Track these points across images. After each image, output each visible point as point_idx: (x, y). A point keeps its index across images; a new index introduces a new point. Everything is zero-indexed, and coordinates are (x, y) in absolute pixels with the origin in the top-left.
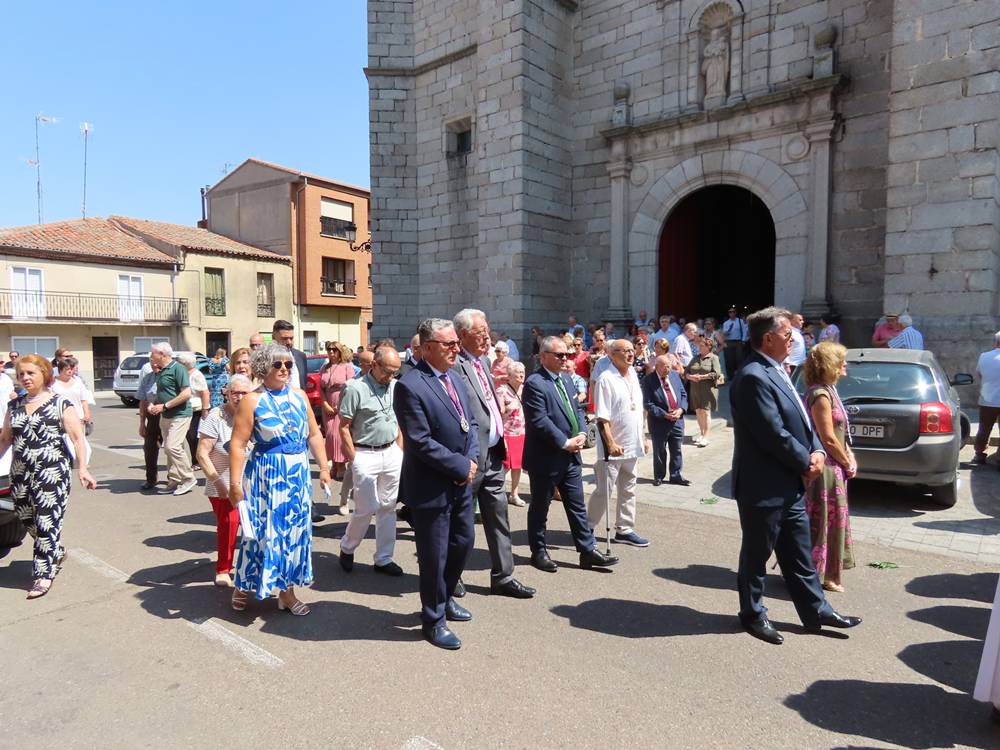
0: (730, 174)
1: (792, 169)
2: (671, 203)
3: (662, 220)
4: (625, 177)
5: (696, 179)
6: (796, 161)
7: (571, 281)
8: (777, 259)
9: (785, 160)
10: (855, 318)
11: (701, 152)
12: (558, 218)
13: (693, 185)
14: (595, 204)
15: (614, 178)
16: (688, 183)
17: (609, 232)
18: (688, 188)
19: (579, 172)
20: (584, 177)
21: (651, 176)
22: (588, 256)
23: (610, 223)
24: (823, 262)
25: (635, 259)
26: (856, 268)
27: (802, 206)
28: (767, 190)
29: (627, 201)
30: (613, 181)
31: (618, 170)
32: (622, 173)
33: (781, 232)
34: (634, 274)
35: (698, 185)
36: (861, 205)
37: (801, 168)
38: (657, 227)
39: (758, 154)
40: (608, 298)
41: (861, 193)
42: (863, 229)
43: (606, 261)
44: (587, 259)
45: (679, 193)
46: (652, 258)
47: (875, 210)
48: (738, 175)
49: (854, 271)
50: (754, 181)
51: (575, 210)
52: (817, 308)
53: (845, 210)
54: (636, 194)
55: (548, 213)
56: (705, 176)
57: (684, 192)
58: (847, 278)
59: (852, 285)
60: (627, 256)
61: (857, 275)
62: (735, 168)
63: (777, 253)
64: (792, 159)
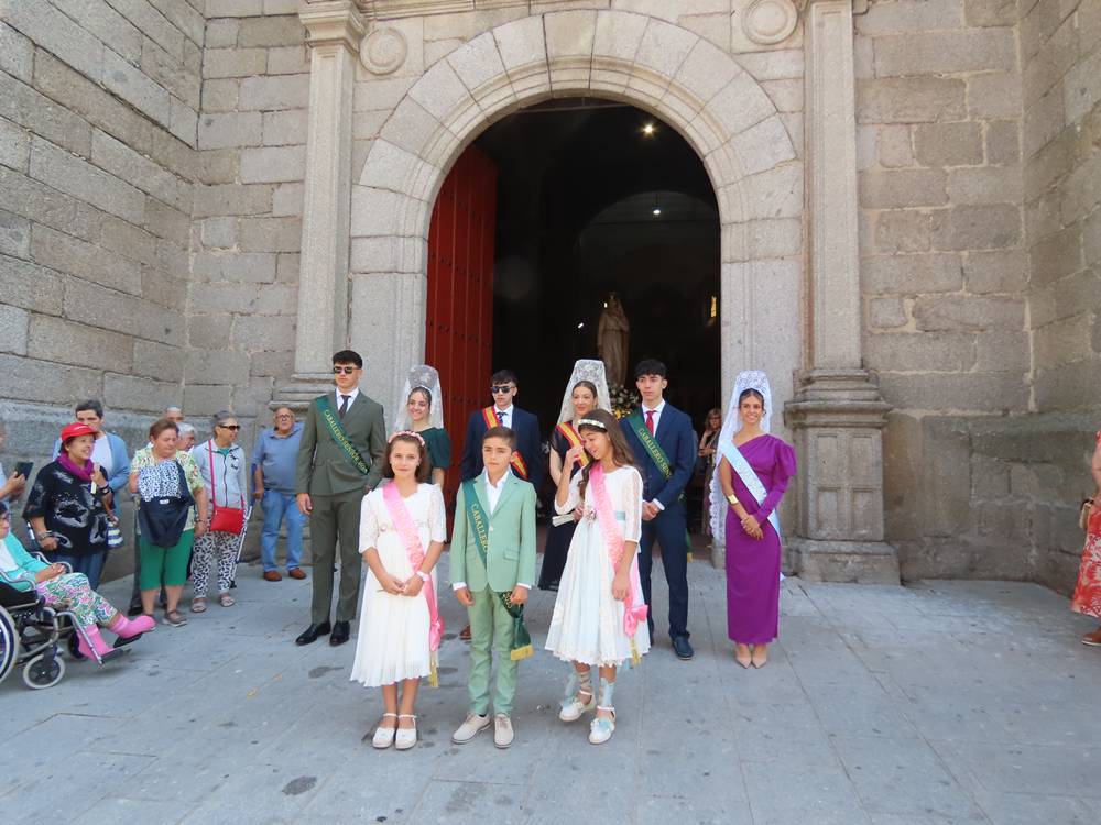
0: (611, 65)
1: (759, 64)
2: (465, 124)
3: (442, 163)
4: (348, 45)
5: (527, 71)
6: (768, 47)
7: (188, 304)
8: (725, 269)
9: (741, 43)
10: (917, 414)
11: (542, 9)
12: (155, 123)
13: (518, 87)
14: (263, 112)
15: (320, 43)
16: (509, 78)
17: (302, 182)
18: (507, 91)
19: (223, 32)
20: (237, 45)
21: (415, 59)
22: (239, 241)
23: (304, 161)
24: (852, 276)
25: (365, 254)
26: (914, 297)
27: (784, 150)
28: (700, 109)
29: (351, 111)
30: (315, 55)
31: (332, 24)
32: (341, 33)
33: (731, 206)
34: (362, 287)
35: (531, 88)
36: (920, 156)
37: (782, 65)
38: (427, 181)
39: (678, 25)
40: (292, 351)
41: (915, 128)
42: (925, 210)
43: (288, 255)
44: (235, 249)
45: (484, 103)
46: (415, 255)
47: (947, 168)
48: (630, 69)
49: (909, 304)
50: (669, 86)
51: (209, 123)
52: (842, 385)
53: (882, 163)
54: (377, 94)
55: (117, 88)
56: (549, 64)
57: (497, 101)
58: (895, 320)
59: (904, 335)
60: (347, 245)
61: (917, 313)
62: (625, 53)
63: (725, 254)
64: (756, 42)
